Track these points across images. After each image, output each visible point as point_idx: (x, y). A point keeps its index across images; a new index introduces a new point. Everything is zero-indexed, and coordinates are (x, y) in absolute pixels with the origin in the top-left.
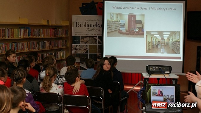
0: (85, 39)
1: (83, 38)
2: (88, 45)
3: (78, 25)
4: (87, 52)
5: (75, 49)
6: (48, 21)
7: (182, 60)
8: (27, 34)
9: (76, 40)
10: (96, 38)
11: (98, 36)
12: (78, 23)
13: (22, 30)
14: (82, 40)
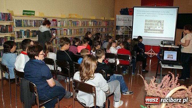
0: (122, 27)
1: (121, 26)
2: (124, 30)
3: (119, 20)
4: (123, 34)
5: (117, 32)
6: (105, 18)
7: (174, 39)
8: (95, 24)
9: (118, 28)
10: (128, 27)
11: (129, 26)
12: (119, 19)
13: (93, 22)
14: (121, 28)
